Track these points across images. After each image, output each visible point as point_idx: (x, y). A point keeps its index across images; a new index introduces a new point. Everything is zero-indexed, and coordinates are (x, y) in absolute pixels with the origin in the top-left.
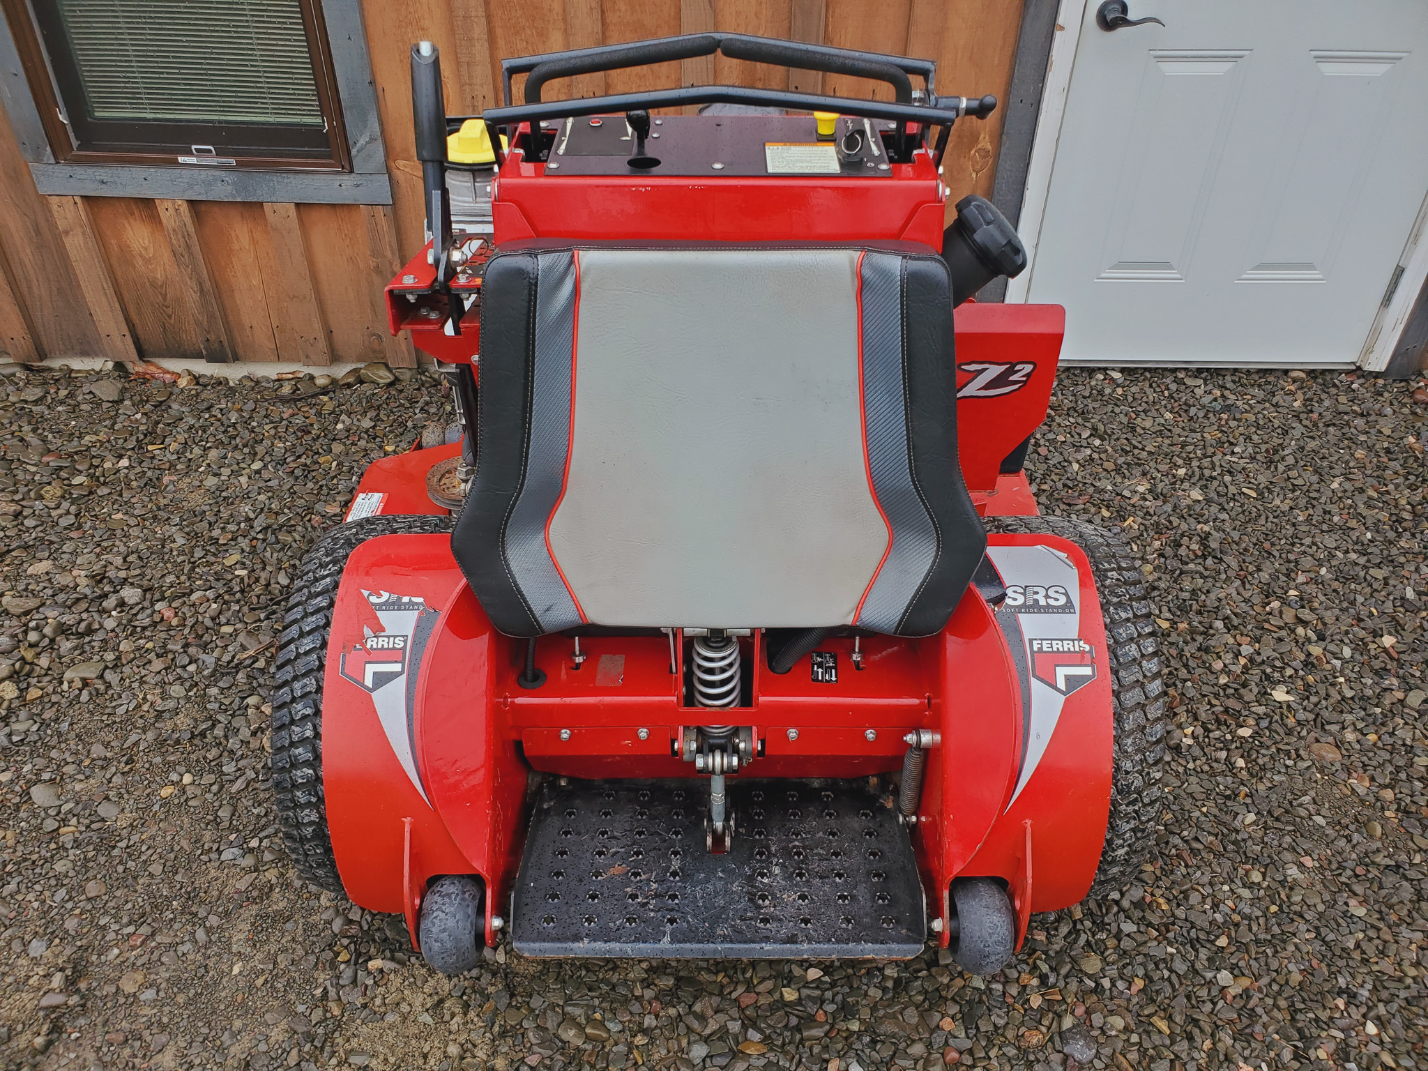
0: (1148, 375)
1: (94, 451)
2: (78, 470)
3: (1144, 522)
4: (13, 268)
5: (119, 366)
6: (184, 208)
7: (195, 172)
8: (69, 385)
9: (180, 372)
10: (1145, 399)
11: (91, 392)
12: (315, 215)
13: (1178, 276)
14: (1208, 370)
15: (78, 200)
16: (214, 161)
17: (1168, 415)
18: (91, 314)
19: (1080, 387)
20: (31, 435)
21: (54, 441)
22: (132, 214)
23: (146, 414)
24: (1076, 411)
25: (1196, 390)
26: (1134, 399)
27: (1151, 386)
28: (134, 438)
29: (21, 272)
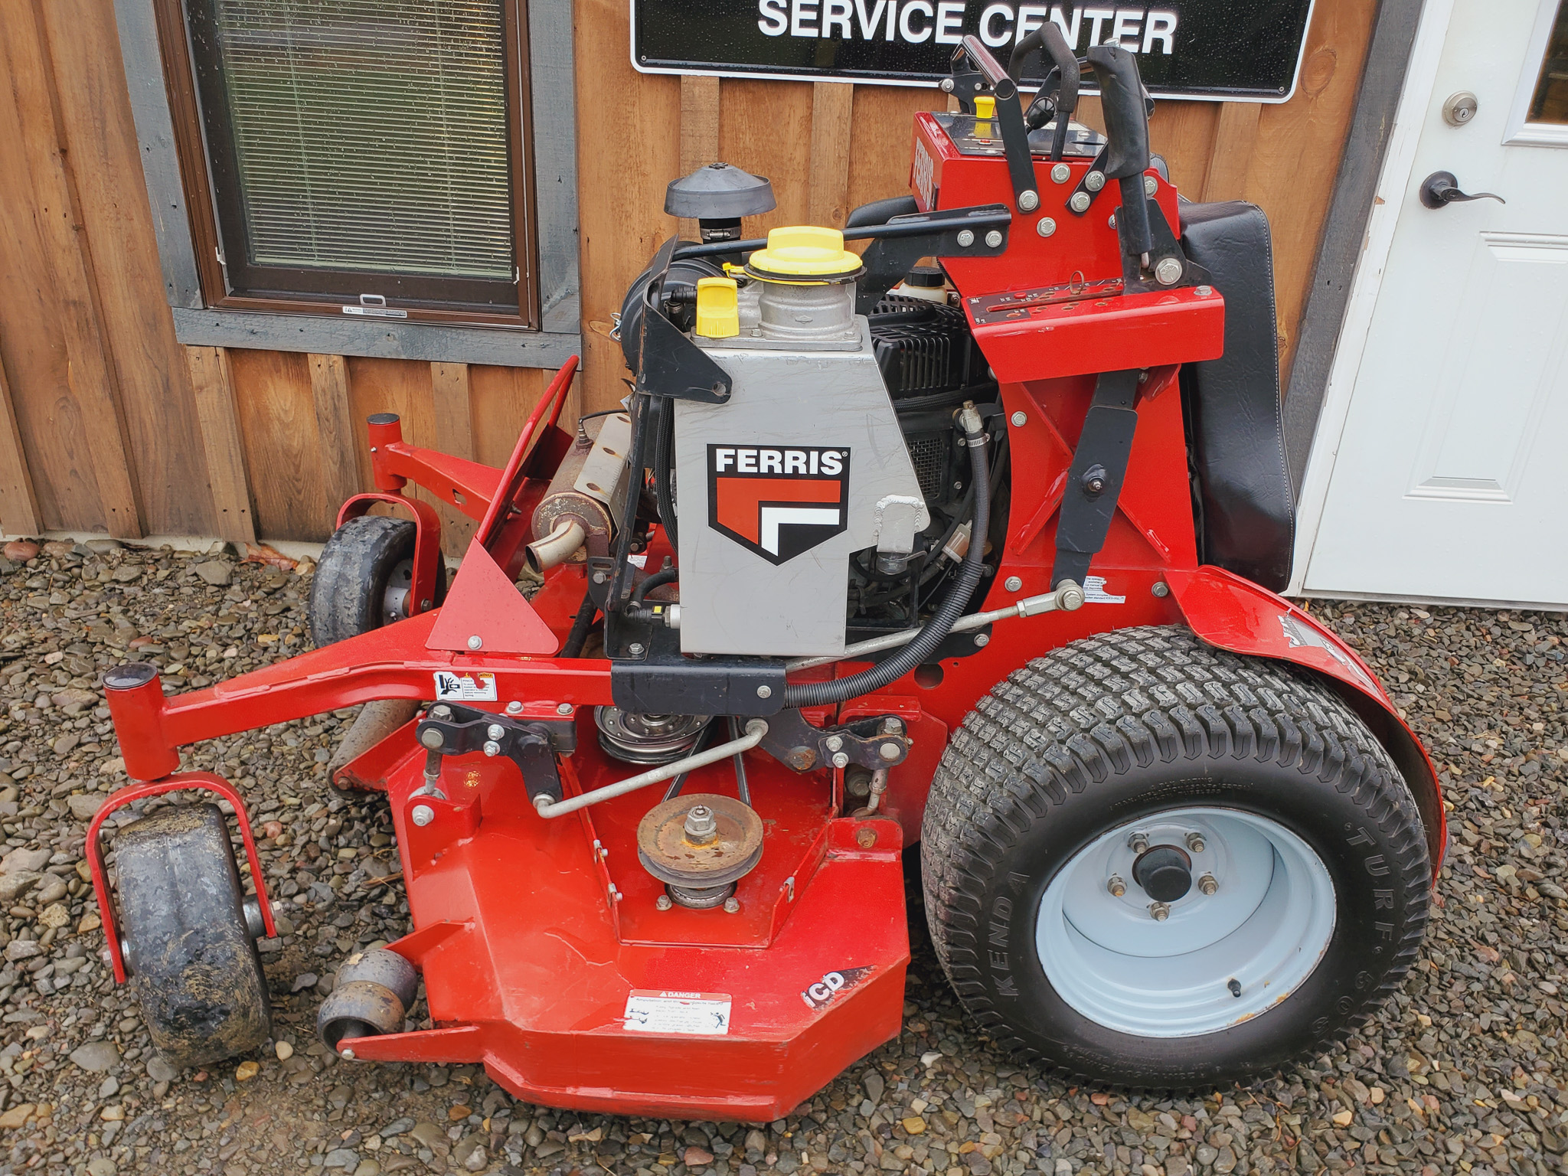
0: (1462, 615)
1: (193, 638)
2: (173, 658)
3: (1508, 783)
4: (131, 428)
5: (230, 548)
6: (340, 364)
7: (359, 324)
8: (170, 566)
9: (299, 559)
10: (1464, 643)
11: (195, 574)
12: (489, 380)
13: (1506, 497)
14: (1536, 613)
15: (221, 351)
16: (383, 312)
17: (1499, 662)
18: (209, 486)
19: (1383, 626)
20: (121, 616)
21: (147, 625)
22: (278, 371)
23: (256, 601)
24: (1383, 652)
25: (1526, 636)
26: (1452, 642)
27: (1468, 629)
28: (241, 626)
29: (138, 432)
